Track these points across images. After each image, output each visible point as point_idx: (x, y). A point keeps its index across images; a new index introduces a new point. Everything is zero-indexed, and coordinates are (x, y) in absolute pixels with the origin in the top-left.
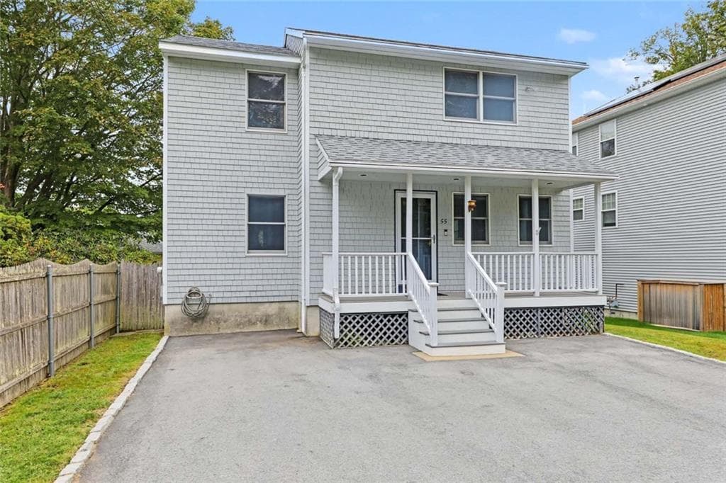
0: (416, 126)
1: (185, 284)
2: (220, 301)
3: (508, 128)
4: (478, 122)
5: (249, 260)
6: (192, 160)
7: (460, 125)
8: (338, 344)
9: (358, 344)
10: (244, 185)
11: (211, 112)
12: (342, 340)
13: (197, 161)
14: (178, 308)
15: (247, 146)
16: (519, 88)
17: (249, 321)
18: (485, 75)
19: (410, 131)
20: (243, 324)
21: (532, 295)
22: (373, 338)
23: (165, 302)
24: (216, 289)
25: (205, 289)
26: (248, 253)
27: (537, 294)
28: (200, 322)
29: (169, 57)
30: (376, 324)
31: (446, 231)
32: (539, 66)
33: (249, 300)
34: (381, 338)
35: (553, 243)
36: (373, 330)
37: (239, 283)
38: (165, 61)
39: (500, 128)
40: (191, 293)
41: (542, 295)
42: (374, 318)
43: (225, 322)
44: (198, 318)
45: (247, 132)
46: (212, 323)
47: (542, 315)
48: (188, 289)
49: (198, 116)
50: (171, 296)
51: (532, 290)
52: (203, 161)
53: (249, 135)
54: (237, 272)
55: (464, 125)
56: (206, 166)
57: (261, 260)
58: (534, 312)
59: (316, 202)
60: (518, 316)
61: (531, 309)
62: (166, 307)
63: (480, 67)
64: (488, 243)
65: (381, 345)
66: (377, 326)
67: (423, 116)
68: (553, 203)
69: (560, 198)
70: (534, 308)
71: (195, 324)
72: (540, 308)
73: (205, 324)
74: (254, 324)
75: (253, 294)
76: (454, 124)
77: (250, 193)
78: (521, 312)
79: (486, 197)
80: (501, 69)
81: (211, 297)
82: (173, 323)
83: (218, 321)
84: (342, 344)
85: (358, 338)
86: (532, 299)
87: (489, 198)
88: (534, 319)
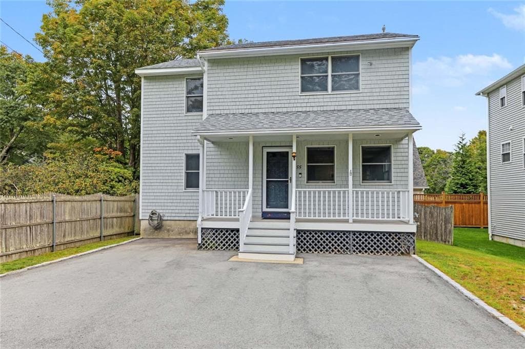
0: (279, 102)
1: (149, 208)
2: (169, 218)
3: (352, 95)
4: (327, 93)
5: (185, 194)
6: (155, 135)
7: (311, 97)
8: (201, 247)
9: (214, 248)
10: (183, 148)
11: (165, 106)
12: (204, 245)
13: (158, 135)
14: (147, 222)
15: (185, 125)
16: (363, 64)
17: (186, 232)
18: (333, 58)
19: (274, 106)
20: (182, 233)
21: (347, 221)
22: (224, 245)
23: (141, 218)
24: (167, 211)
25: (161, 211)
26: (185, 189)
27: (351, 221)
28: (159, 230)
29: (145, 77)
30: (226, 236)
31: (300, 174)
32: (377, 45)
33: (185, 219)
34: (229, 245)
35: (393, 182)
36: (224, 240)
37: (180, 208)
38: (143, 80)
39: (345, 95)
40: (153, 214)
41: (355, 221)
42: (224, 232)
43: (172, 231)
44: (158, 228)
45: (186, 116)
46: (165, 231)
47: (355, 237)
48: (150, 211)
49: (159, 109)
50: (144, 214)
51: (347, 218)
52: (161, 135)
53: (186, 118)
54: (179, 201)
55: (315, 97)
56: (162, 138)
57: (192, 194)
58: (347, 234)
59: (210, 157)
60: (333, 237)
61: (344, 232)
62: (142, 222)
63: (328, 53)
64: (334, 183)
65: (229, 250)
66: (227, 237)
67: (284, 94)
68: (393, 150)
69: (401, 146)
70: (347, 232)
71: (156, 231)
72: (353, 231)
73: (161, 233)
74: (189, 233)
75: (188, 215)
76: (307, 97)
77: (187, 153)
78: (336, 234)
79: (333, 148)
80: (347, 52)
81: (164, 216)
82: (145, 230)
83: (168, 231)
84: (204, 247)
85: (214, 244)
86: (347, 224)
87: (336, 149)
88: (347, 240)
